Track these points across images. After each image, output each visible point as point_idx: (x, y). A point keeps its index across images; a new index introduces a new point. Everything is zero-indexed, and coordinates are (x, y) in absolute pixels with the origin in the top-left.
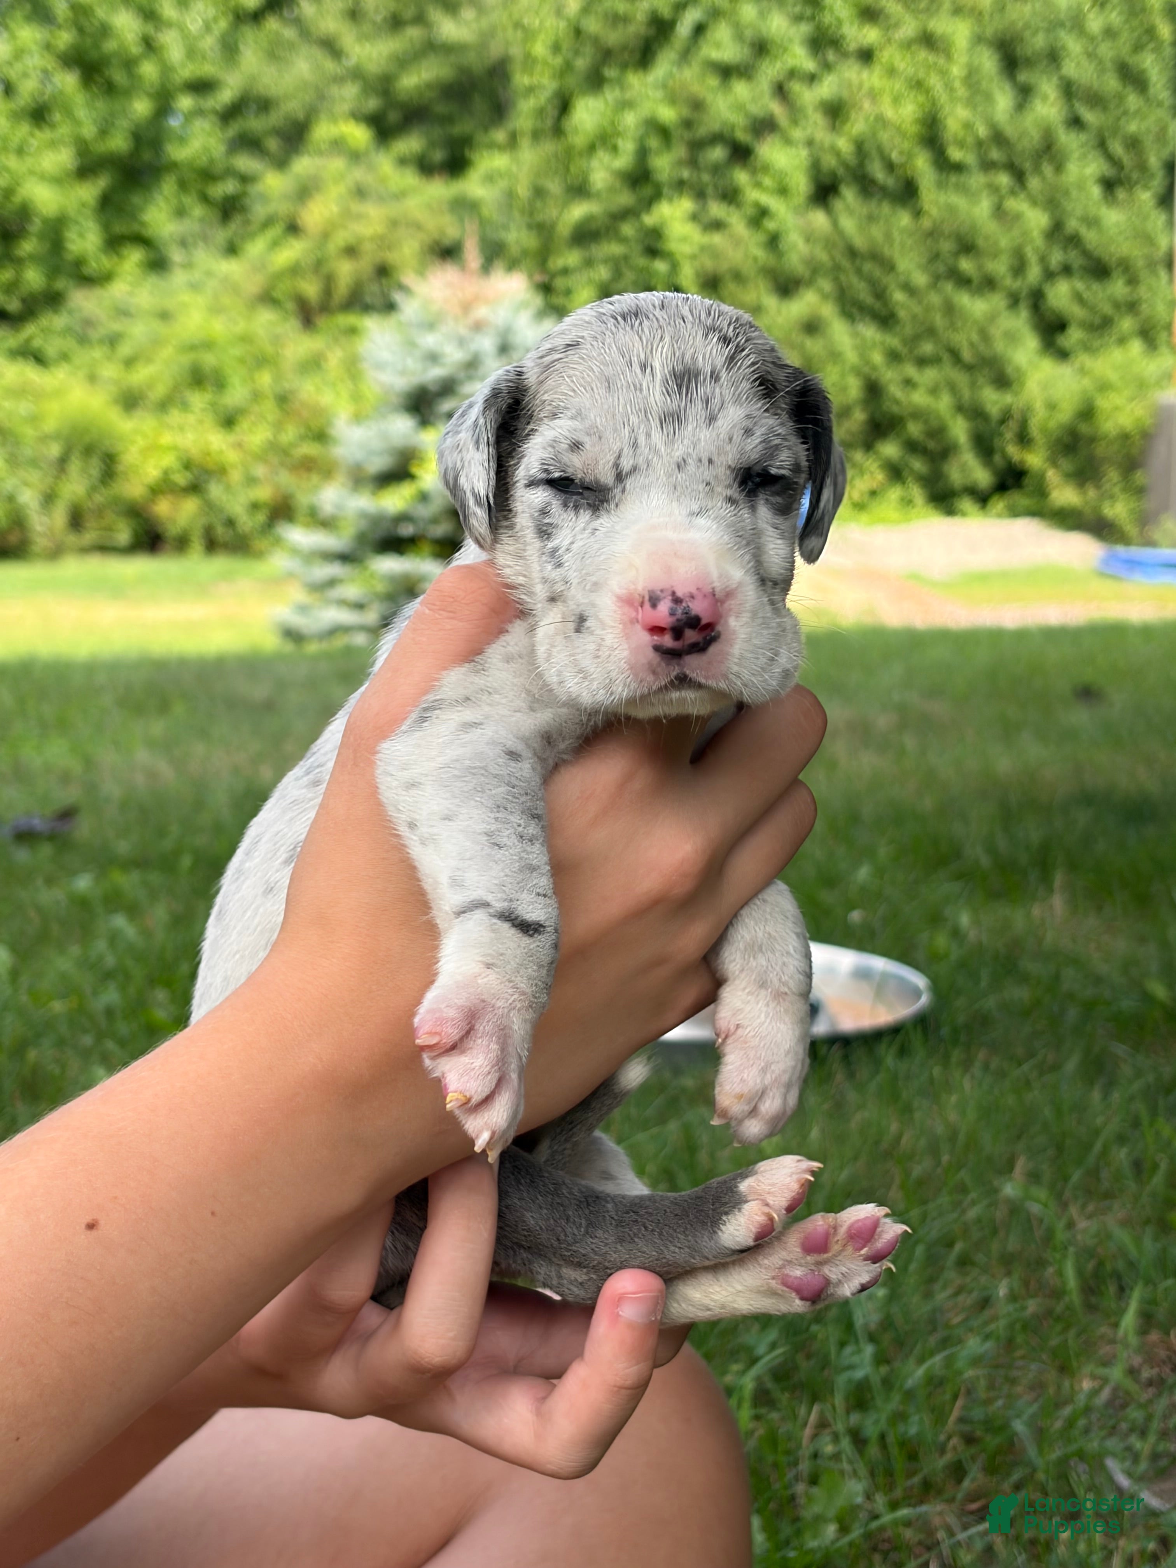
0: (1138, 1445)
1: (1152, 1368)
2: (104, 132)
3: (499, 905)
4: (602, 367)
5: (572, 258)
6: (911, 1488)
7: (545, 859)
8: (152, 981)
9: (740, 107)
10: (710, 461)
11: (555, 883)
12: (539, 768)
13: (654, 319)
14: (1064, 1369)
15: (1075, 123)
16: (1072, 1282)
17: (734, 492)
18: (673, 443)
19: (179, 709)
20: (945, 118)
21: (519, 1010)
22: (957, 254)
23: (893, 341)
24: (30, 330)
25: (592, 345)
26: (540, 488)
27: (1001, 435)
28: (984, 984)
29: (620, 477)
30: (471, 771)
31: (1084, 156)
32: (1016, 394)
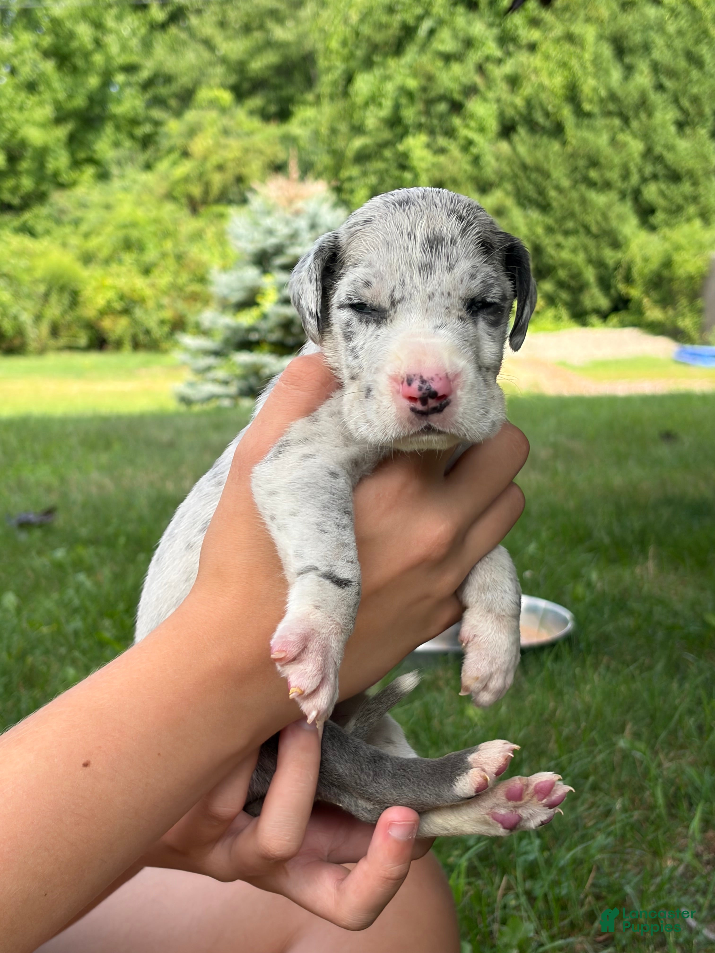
0: (701, 900)
1: (709, 853)
2: (70, 97)
3: (324, 569)
4: (385, 235)
5: (354, 171)
6: (563, 927)
7: (353, 539)
8: (102, 614)
9: (456, 79)
10: (449, 294)
11: (359, 554)
12: (349, 482)
13: (418, 206)
14: (656, 854)
15: (660, 87)
16: (661, 801)
17: (463, 313)
18: (426, 282)
19: (117, 447)
20: (581, 85)
21: (336, 634)
22: (588, 168)
23: (550, 221)
24: (27, 216)
25: (379, 221)
26: (346, 310)
27: (615, 277)
28: (606, 616)
29: (393, 304)
30: (307, 484)
31: (665, 108)
32: (624, 253)
